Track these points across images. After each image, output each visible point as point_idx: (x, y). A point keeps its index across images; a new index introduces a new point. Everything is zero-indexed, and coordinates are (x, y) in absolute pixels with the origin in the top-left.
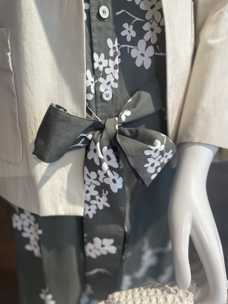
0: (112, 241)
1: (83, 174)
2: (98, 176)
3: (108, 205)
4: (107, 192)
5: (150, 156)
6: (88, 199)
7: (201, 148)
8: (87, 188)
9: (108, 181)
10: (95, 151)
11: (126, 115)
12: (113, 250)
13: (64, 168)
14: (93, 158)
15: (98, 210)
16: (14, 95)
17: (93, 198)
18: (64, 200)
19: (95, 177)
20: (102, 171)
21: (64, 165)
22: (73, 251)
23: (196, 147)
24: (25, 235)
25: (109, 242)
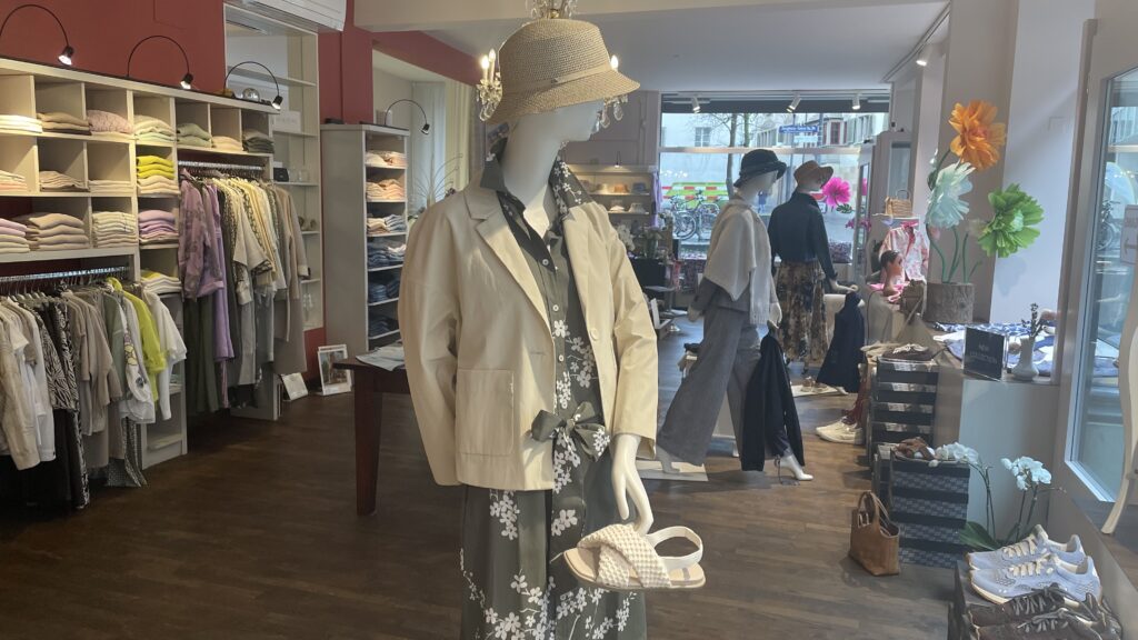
0: (574, 512)
1: (553, 457)
2: (564, 456)
3: (570, 481)
4: (570, 468)
5: (596, 439)
6: (556, 478)
7: (629, 437)
8: (556, 468)
9: (571, 459)
10: (563, 438)
11: (577, 416)
12: (574, 521)
14: (560, 444)
15: (563, 486)
16: (510, 406)
17: (560, 475)
18: (540, 478)
19: (562, 458)
22: (542, 528)
23: (625, 436)
24: (502, 521)
25: (571, 513)
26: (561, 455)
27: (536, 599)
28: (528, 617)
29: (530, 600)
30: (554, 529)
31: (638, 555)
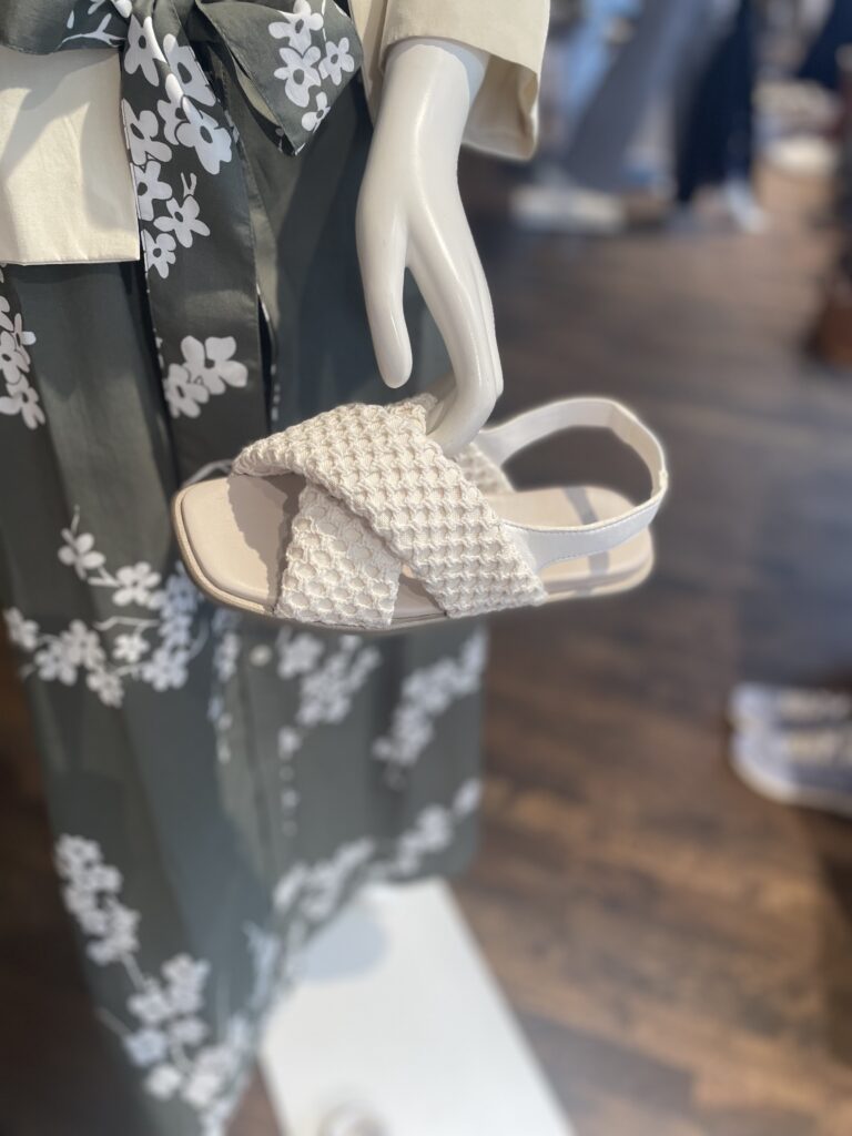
1: (122, 127)
2: (162, 123)
3: (204, 230)
4: (193, 178)
5: (285, 42)
6: (148, 216)
8: (140, 176)
9: (189, 137)
10: (143, 42)
12: (237, 374)
13: (66, 119)
14: (140, 68)
15: (179, 250)
17: (160, 207)
19: (155, 132)
20: (168, 101)
21: (67, 108)
25: (222, 347)
26: (148, 122)
27: (141, 597)
28: (122, 639)
29: (121, 598)
30: (172, 397)
31: (429, 530)
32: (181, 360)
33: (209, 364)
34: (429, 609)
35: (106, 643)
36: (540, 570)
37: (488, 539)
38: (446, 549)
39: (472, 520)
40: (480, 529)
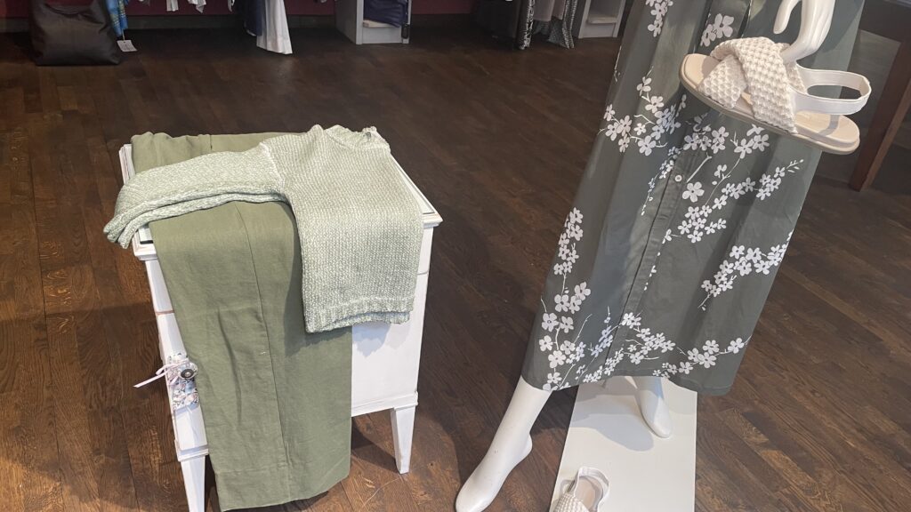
0: (732, 20)
12: (729, 32)
22: (690, 31)
25: (729, 20)
27: (654, 110)
28: (639, 125)
29: (648, 107)
30: (703, 38)
31: (760, 73)
32: (713, 23)
33: (721, 26)
34: (750, 112)
35: (633, 126)
36: (795, 112)
37: (780, 86)
38: (763, 83)
39: (777, 77)
40: (779, 81)
